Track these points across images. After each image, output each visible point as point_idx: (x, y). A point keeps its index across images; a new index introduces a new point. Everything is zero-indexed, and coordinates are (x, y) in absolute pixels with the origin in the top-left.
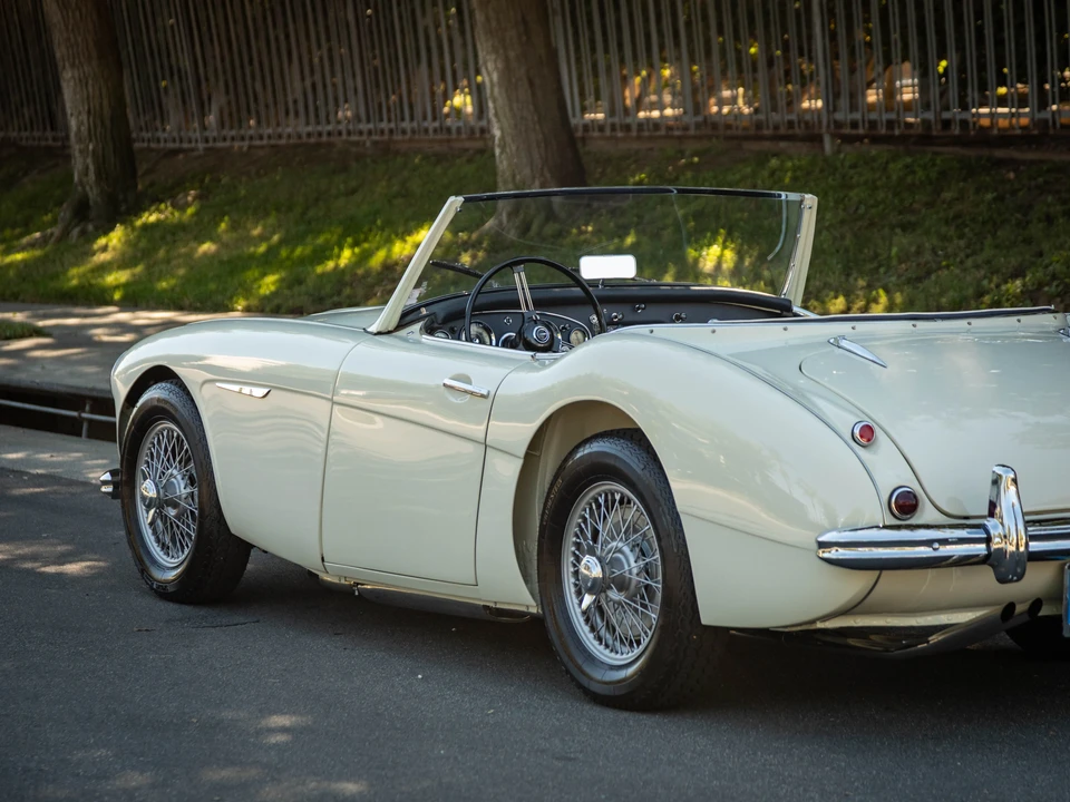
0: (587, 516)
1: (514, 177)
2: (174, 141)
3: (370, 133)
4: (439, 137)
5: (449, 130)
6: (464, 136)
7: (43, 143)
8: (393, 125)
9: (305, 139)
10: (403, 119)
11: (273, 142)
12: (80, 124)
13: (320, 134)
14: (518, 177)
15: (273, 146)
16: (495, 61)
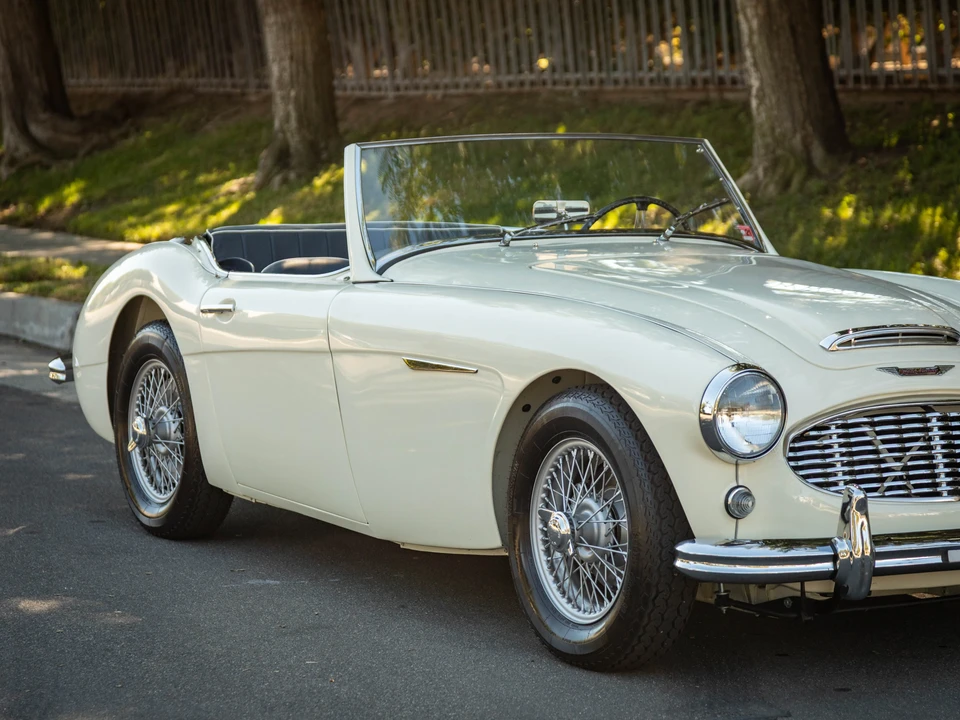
1: (773, 129)
2: (362, 88)
3: (578, 83)
4: (656, 87)
5: (667, 81)
6: (684, 87)
7: (221, 90)
8: (604, 75)
9: (505, 88)
11: (470, 90)
12: (282, 70)
13: (522, 84)
14: (778, 131)
15: (470, 96)
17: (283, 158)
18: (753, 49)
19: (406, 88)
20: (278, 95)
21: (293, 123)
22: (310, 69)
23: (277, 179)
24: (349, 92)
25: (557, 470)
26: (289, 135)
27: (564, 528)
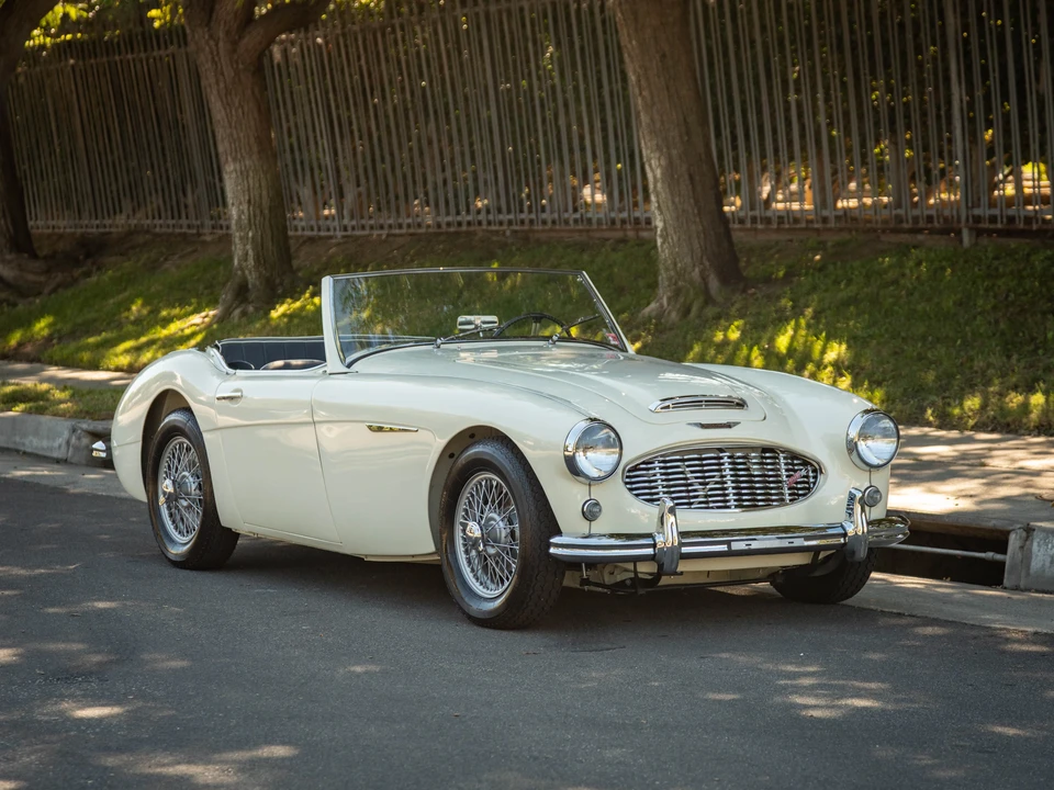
2: (312, 229)
3: (510, 223)
12: (240, 213)
14: (679, 265)
15: (412, 235)
16: (659, 159)
17: (242, 292)
18: (657, 196)
19: (353, 228)
20: (237, 235)
21: (251, 261)
22: (266, 212)
23: (237, 312)
24: (299, 233)
25: (472, 496)
26: (247, 272)
27: (478, 534)
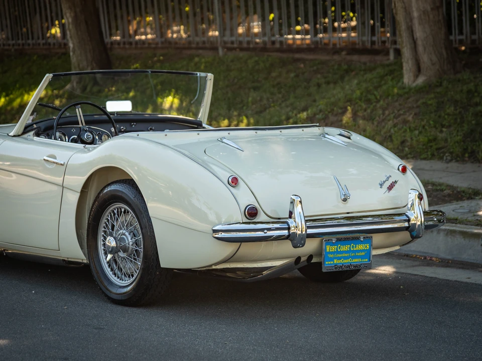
0: (109, 219)
5: (50, 44)
6: (56, 47)
10: (28, 39)
14: (81, 65)
16: (70, 13)
18: (70, 31)
